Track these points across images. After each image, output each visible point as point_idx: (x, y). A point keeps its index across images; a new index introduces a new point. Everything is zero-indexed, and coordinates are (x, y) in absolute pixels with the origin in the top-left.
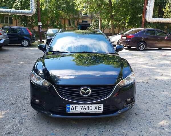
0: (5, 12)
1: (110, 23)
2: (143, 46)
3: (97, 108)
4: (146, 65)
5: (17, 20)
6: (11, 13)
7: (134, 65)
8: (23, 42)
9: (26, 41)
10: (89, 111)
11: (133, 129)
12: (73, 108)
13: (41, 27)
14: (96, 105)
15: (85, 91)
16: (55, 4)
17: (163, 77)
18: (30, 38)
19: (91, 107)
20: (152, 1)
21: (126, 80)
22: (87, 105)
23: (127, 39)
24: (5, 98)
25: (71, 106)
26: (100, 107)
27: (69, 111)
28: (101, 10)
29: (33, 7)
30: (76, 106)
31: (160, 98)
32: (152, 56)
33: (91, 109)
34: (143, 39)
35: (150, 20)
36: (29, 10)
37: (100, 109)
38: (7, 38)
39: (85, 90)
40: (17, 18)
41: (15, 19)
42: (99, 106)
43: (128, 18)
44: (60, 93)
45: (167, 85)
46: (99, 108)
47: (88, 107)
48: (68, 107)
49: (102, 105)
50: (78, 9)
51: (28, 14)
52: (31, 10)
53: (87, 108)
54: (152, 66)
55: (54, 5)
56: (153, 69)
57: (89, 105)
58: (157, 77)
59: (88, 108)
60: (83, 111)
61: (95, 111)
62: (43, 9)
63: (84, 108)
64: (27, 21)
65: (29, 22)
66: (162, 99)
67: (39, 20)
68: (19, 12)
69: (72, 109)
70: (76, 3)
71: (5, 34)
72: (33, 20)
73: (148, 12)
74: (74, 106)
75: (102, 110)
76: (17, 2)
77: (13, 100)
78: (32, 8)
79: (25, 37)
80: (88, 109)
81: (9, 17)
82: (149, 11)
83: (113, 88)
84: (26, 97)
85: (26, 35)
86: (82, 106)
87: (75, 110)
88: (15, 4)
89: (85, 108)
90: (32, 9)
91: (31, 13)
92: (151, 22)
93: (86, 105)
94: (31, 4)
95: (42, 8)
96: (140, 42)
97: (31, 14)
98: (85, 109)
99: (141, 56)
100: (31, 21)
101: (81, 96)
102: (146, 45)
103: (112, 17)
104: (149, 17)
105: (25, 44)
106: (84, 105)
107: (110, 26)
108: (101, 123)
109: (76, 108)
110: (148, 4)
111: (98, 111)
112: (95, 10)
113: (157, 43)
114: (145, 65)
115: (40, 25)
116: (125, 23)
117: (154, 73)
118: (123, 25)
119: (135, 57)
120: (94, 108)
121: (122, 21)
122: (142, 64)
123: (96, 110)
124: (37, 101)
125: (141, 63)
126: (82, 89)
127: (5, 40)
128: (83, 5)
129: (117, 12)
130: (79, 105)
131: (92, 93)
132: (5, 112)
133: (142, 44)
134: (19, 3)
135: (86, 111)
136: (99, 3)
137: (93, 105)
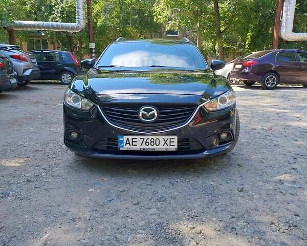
0: (34, 26)
1: (217, 47)
2: (274, 80)
3: (168, 142)
4: (275, 108)
5: (56, 44)
6: (43, 28)
7: (253, 108)
8: (63, 77)
9: (69, 75)
10: (155, 147)
11: (229, 181)
12: (128, 142)
13: (94, 51)
14: (166, 138)
15: (148, 113)
16: (120, 15)
17: (301, 123)
18: (75, 69)
19: (158, 140)
20: (292, 2)
21: (219, 103)
23: (243, 68)
24: (26, 143)
25: (125, 138)
26: (172, 140)
27: (123, 146)
28: (200, 21)
29: (80, 17)
30: (133, 139)
31: (287, 148)
32: (289, 95)
33: (157, 144)
34: (274, 67)
35: (287, 36)
36: (75, 22)
37: (172, 144)
38: (36, 67)
39: (148, 111)
40: (54, 39)
41: (52, 43)
42: (170, 139)
43: (248, 37)
44: (108, 117)
45: (305, 134)
46: (170, 142)
47: (152, 140)
48: (120, 139)
49: (176, 137)
50: (159, 21)
52: (77, 23)
53: (151, 142)
54: (284, 109)
55: (117, 17)
56: (286, 112)
57: (155, 138)
58: (290, 123)
59: (153, 142)
60: (144, 146)
61: (164, 147)
62: (99, 24)
63: (146, 142)
64: (71, 45)
65: (76, 47)
66: (291, 149)
67: (91, 39)
68: (57, 25)
69: (126, 143)
70: (155, 12)
71: (33, 61)
72: (81, 43)
73: (284, 21)
74: (130, 138)
75: (176, 147)
76: (56, 14)
77: (38, 147)
78: (78, 18)
79: (66, 68)
80: (152, 144)
81: (43, 40)
82: (286, 20)
83: (193, 110)
84: (59, 143)
85: (68, 65)
86: (144, 139)
87: (132, 145)
88: (52, 16)
89: (148, 141)
90: (79, 21)
91: (78, 28)
92: (290, 40)
93: (149, 137)
94: (78, 11)
95: (97, 21)
96: (268, 72)
97: (77, 30)
98: (147, 144)
99: (268, 96)
100: (78, 45)
101: (140, 122)
102: (279, 78)
103: (219, 35)
104: (287, 32)
105: (66, 80)
106: (146, 138)
107: (217, 53)
108: (175, 173)
109: (133, 142)
110: (284, 8)
111: (169, 147)
112: (189, 21)
113: (299, 76)
114: (272, 107)
115: (92, 49)
116: (245, 46)
117: (286, 117)
118: (242, 50)
119: (256, 97)
120: (162, 142)
121: (238, 43)
122: (267, 107)
124: (74, 135)
125: (265, 105)
126: (142, 109)
127: (33, 71)
128: (167, 13)
129: (228, 25)
130: (138, 137)
132: (25, 159)
133: (272, 77)
134: (59, 15)
135: (150, 147)
136: (196, 8)
137: (161, 138)
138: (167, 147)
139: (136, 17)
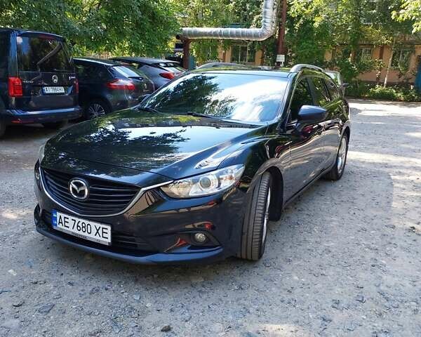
3: (100, 232)
10: (86, 234)
12: (61, 221)
14: (98, 225)
15: (78, 187)
19: (89, 227)
22: (82, 221)
25: (59, 214)
26: (104, 230)
27: (56, 225)
30: (65, 218)
33: (89, 232)
37: (104, 235)
39: (78, 185)
42: (103, 228)
46: (103, 232)
47: (84, 225)
48: (54, 215)
49: (109, 228)
51: (256, 36)
52: (262, 28)
53: (83, 227)
57: (87, 222)
59: (85, 227)
60: (75, 231)
61: (95, 237)
62: (316, 25)
63: (78, 226)
67: (280, 50)
68: (237, 32)
69: (59, 222)
74: (63, 216)
75: (109, 240)
78: (265, 22)
80: (84, 229)
86: (75, 221)
87: (65, 226)
91: (262, 35)
93: (80, 220)
94: (265, 12)
97: (262, 37)
98: (79, 228)
101: (71, 196)
106: (77, 220)
109: (65, 221)
111: (102, 239)
120: (94, 230)
123: (97, 237)
126: (73, 181)
130: (70, 218)
131: (89, 196)
135: (81, 233)
137: (93, 224)
138: (99, 238)
139: (374, 11)
